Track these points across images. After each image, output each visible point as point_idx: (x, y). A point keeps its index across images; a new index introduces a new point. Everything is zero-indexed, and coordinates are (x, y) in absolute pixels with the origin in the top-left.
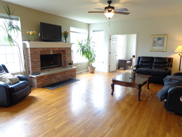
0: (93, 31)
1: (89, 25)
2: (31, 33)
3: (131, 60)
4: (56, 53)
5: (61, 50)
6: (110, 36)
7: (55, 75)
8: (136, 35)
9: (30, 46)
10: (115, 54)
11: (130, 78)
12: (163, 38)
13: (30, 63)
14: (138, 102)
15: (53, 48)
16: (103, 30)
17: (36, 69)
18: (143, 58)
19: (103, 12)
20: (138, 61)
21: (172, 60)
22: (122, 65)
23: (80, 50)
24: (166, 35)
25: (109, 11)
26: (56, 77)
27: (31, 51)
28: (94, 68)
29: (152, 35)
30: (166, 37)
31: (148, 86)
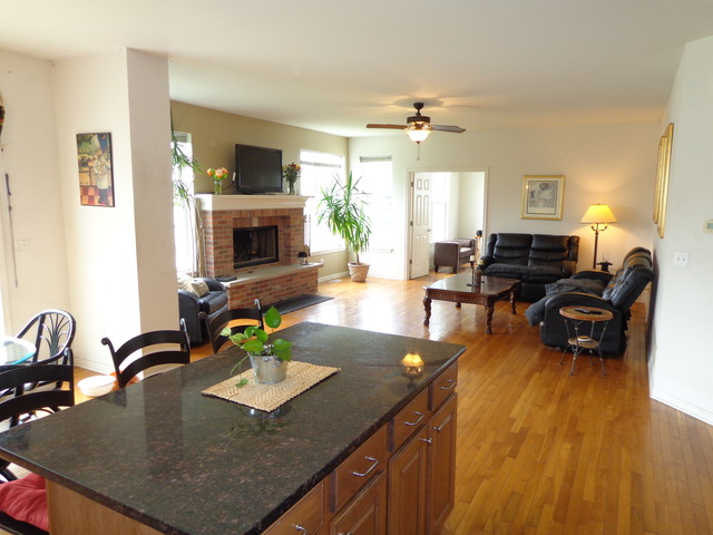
0: (362, 159)
1: (348, 140)
2: (218, 173)
3: (472, 244)
4: (266, 224)
5: (279, 214)
6: (411, 175)
7: (269, 283)
8: (483, 173)
9: (213, 205)
10: (426, 227)
11: (469, 285)
12: (555, 185)
13: (212, 251)
14: (486, 336)
15: (262, 211)
16: (389, 158)
17: (223, 267)
18: (504, 236)
19: (402, 127)
20: (492, 245)
21: (578, 241)
22: (447, 257)
23: (327, 215)
24: (560, 176)
25: (419, 127)
26: (271, 289)
27: (214, 218)
28: (367, 268)
29: (526, 176)
30: (561, 181)
31: (514, 308)
